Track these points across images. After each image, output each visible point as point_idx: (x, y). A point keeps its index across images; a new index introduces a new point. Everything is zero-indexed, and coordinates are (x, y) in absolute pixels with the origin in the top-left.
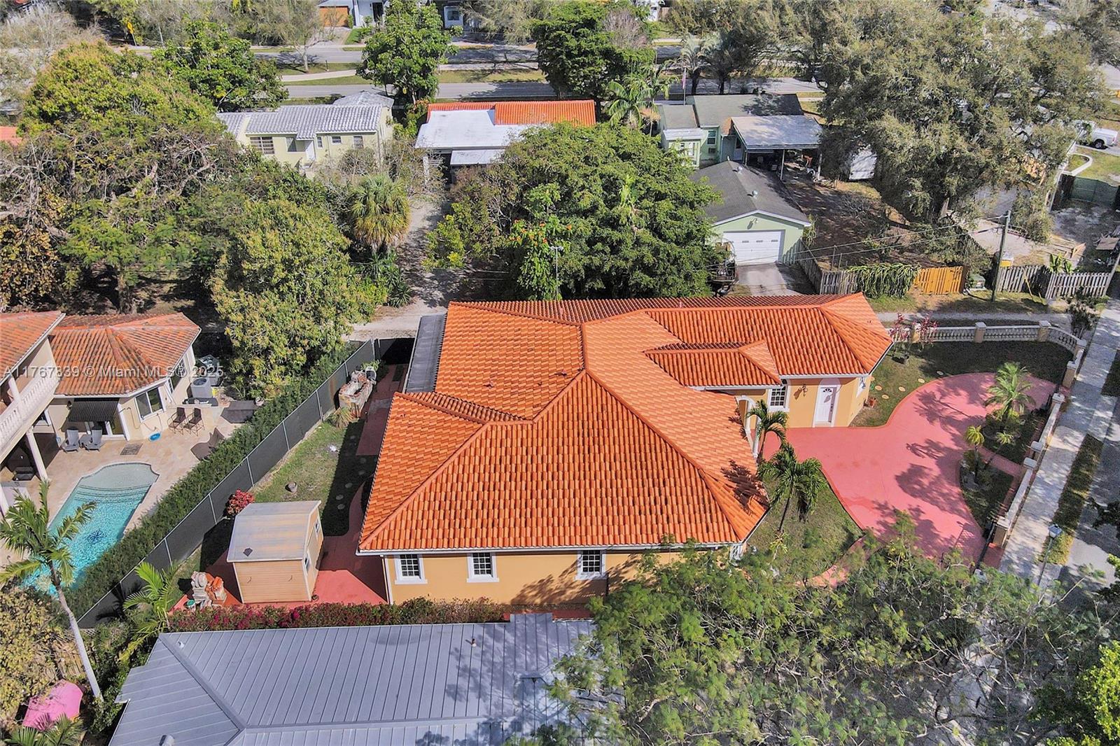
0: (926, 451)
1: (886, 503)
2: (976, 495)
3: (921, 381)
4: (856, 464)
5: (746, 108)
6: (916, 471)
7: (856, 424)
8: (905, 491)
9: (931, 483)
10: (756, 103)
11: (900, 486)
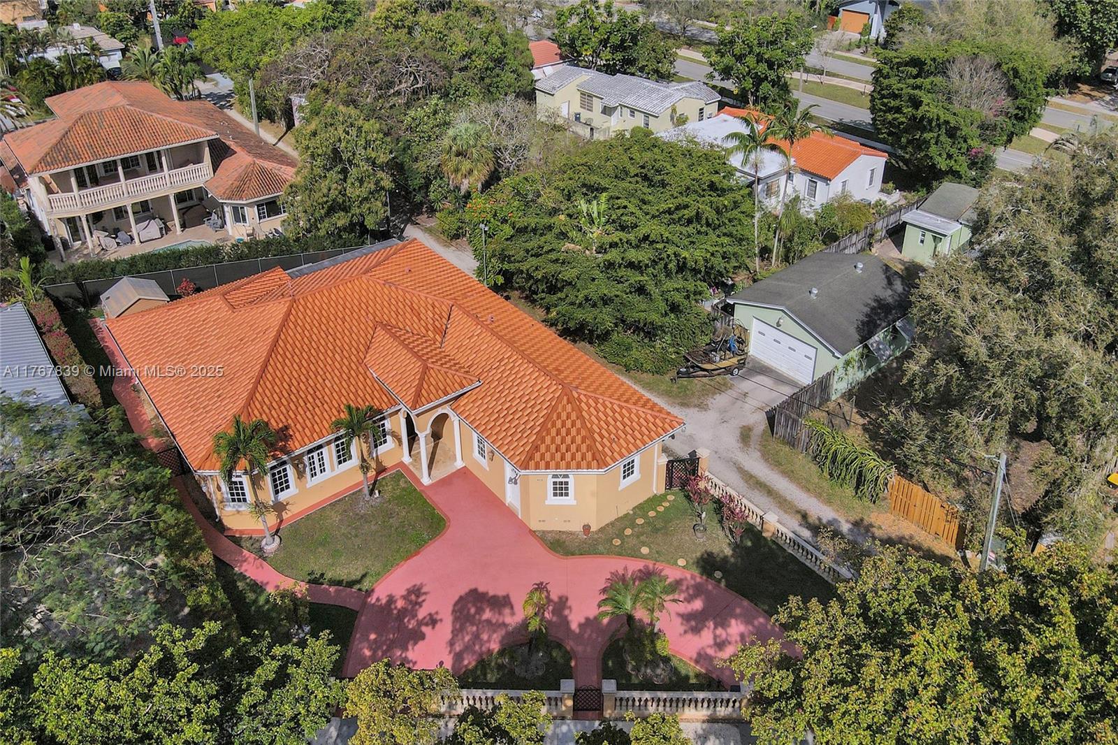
2: (501, 667)
3: (681, 562)
7: (542, 536)
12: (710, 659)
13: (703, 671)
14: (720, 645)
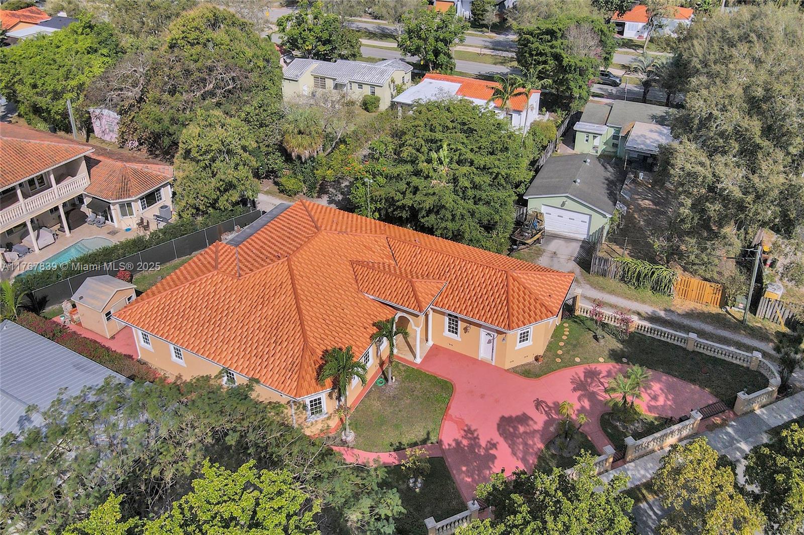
0: (547, 409)
1: (475, 430)
2: (553, 456)
3: (601, 360)
4: (482, 396)
5: (653, 117)
6: (524, 419)
7: (514, 371)
8: (498, 430)
9: (525, 432)
10: (665, 114)
11: (498, 424)
12: (656, 407)
13: (657, 415)
14: (655, 398)
